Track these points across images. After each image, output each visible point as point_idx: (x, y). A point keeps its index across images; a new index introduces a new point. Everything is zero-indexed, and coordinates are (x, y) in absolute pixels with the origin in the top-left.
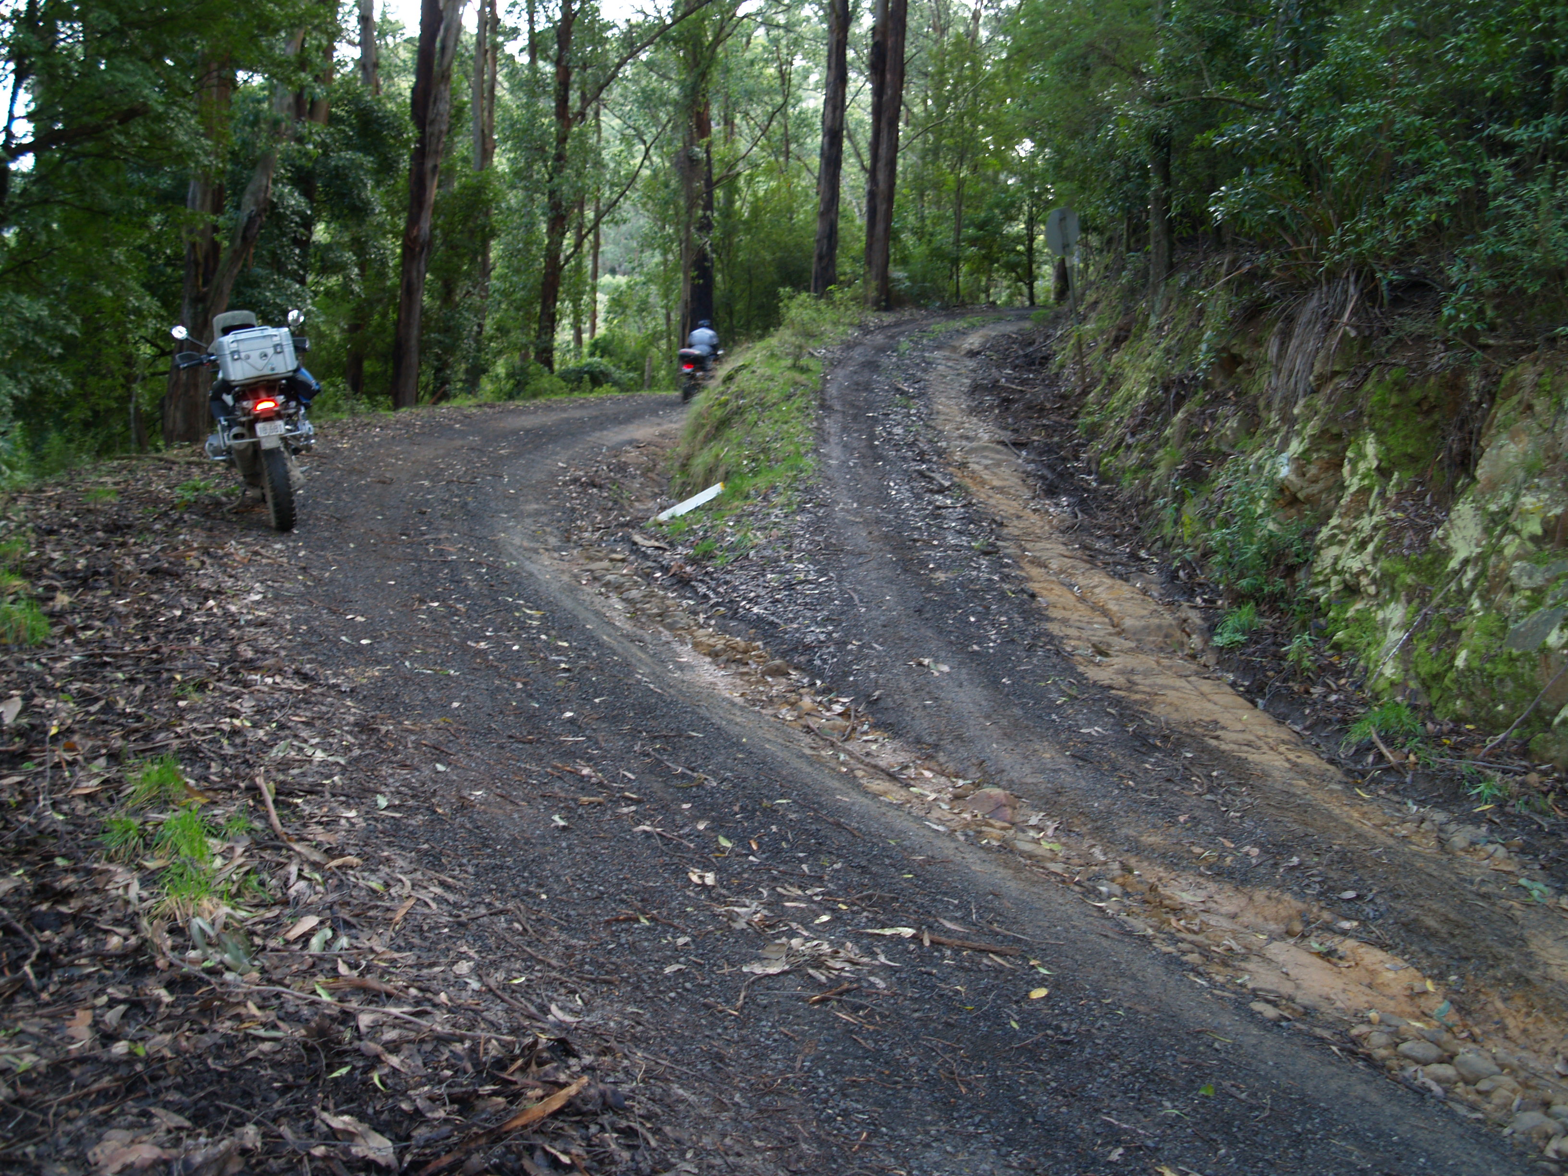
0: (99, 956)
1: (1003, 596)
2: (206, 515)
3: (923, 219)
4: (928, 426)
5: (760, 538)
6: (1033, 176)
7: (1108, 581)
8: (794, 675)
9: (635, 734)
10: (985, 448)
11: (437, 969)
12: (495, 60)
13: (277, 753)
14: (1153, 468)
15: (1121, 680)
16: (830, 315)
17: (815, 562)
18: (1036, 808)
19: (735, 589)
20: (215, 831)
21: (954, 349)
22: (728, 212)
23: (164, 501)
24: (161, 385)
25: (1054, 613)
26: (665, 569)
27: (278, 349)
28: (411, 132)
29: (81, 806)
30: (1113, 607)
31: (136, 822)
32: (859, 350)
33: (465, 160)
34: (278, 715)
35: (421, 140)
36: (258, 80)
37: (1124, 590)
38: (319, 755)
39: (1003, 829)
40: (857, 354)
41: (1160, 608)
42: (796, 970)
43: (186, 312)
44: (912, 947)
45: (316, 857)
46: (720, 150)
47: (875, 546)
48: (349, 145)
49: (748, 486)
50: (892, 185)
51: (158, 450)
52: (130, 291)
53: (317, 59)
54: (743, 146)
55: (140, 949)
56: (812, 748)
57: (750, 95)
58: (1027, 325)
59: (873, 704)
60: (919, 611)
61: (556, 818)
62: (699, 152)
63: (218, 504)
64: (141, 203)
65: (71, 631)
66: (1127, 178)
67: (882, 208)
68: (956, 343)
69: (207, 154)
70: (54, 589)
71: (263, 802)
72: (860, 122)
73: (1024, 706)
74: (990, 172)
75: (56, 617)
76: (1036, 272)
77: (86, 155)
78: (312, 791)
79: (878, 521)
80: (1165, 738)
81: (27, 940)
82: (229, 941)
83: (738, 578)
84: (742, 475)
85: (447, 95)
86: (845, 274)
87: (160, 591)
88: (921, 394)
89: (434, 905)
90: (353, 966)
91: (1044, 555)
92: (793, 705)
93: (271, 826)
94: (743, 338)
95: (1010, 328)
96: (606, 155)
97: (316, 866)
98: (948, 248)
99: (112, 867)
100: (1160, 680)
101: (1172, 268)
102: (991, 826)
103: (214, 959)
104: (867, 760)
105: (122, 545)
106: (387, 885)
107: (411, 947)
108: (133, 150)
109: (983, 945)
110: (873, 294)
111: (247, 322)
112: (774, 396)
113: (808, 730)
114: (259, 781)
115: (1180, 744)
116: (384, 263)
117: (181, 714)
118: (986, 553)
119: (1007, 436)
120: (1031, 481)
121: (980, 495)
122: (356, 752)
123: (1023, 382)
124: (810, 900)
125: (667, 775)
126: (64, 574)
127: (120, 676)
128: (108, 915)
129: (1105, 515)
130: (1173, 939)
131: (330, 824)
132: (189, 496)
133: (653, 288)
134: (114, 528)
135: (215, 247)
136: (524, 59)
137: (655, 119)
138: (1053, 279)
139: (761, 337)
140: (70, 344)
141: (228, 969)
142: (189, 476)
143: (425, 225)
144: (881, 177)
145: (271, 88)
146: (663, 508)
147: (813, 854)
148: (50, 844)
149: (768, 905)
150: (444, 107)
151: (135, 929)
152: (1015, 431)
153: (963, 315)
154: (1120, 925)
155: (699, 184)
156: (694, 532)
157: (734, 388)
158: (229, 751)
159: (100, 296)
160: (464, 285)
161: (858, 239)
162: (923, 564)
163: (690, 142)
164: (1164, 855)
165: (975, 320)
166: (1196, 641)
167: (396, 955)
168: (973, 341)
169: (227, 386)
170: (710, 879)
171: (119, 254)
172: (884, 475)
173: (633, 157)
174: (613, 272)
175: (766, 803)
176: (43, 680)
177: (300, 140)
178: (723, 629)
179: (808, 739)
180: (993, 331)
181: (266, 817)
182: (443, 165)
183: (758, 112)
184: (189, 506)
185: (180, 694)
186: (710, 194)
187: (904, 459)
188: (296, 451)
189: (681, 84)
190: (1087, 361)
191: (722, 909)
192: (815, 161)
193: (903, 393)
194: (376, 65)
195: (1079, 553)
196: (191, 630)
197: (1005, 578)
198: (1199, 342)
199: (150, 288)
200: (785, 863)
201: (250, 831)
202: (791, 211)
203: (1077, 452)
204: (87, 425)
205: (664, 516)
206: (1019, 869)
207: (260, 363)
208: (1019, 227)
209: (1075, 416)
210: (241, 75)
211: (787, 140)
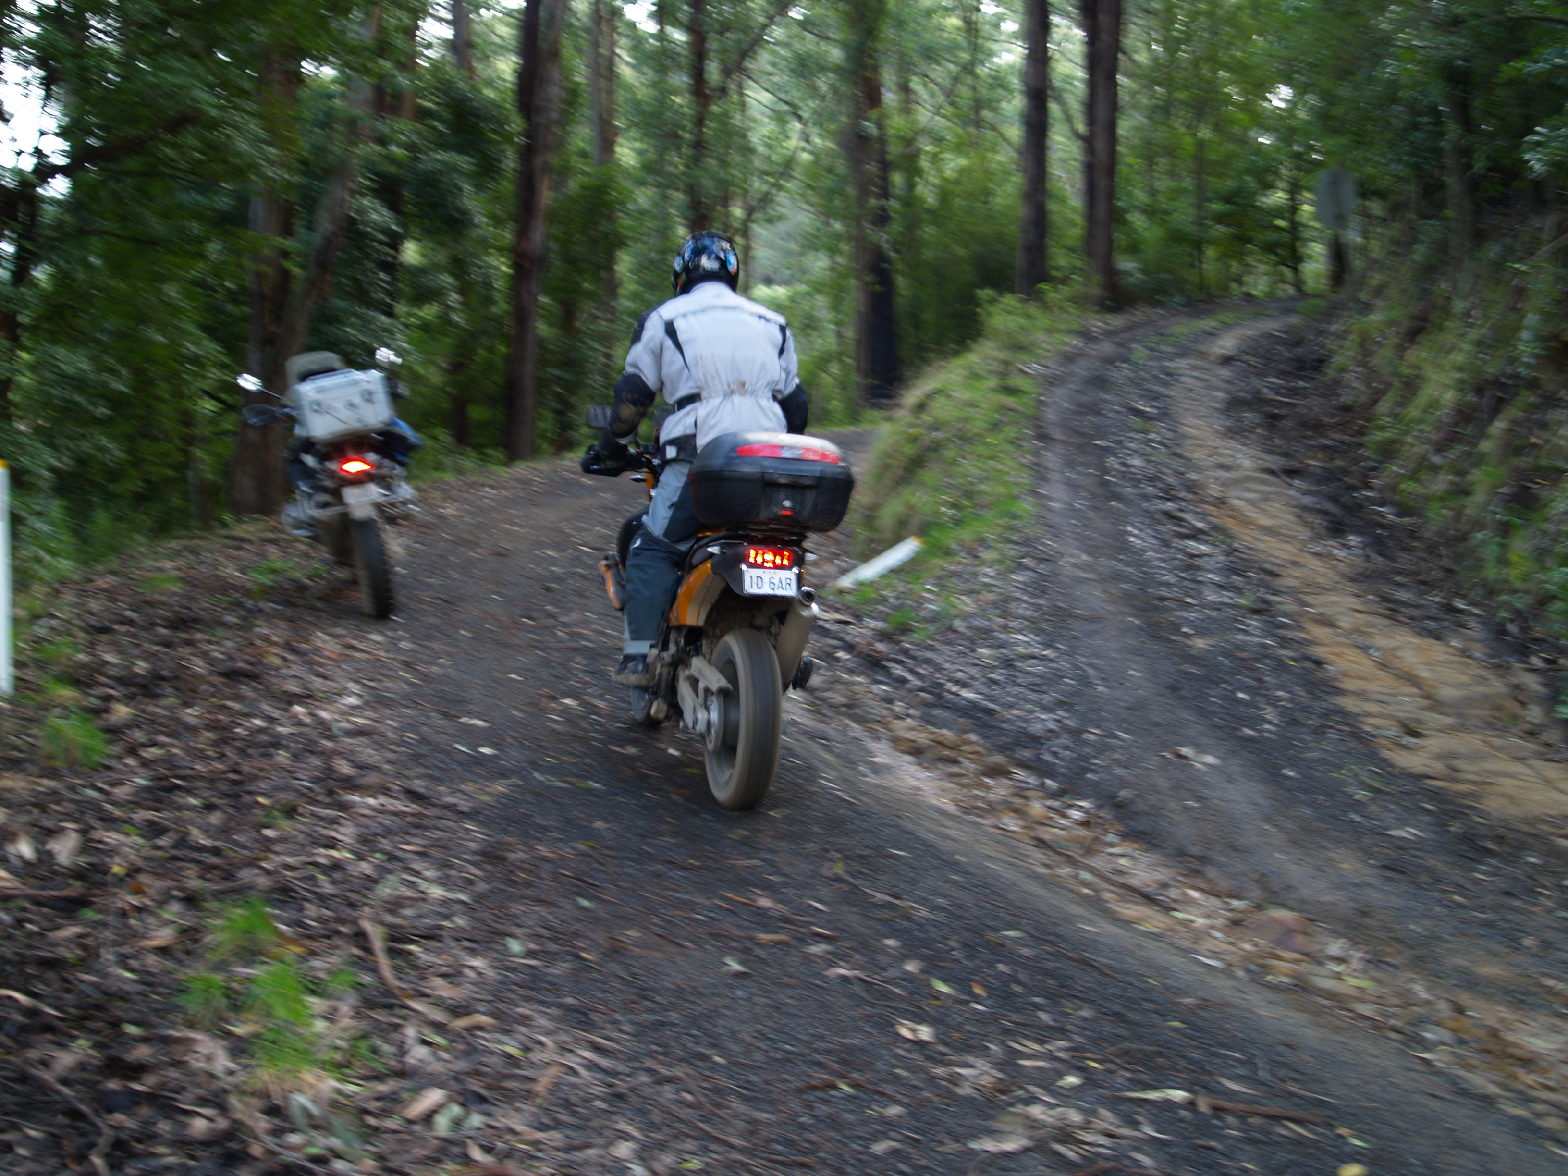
0: (183, 1144)
1: (1280, 666)
2: (287, 603)
3: (1153, 193)
4: (1175, 454)
5: (967, 604)
6: (1293, 131)
7: (1416, 640)
8: (1020, 774)
9: (823, 856)
10: (1248, 479)
11: (591, 1152)
12: (614, 29)
13: (386, 890)
14: (1466, 492)
15: (1438, 767)
16: (1043, 320)
17: (1039, 632)
18: (1338, 934)
19: (939, 668)
20: (315, 988)
21: (1202, 355)
22: (910, 201)
23: (235, 588)
24: (226, 448)
25: (1349, 684)
26: (850, 648)
27: (368, 397)
28: (516, 124)
29: (152, 960)
30: (1424, 673)
31: (218, 978)
32: (1082, 362)
33: (583, 154)
34: (385, 844)
35: (529, 134)
36: (328, 72)
37: (1437, 650)
38: (437, 892)
39: (1296, 961)
40: (1080, 369)
41: (1483, 673)
42: (1040, 1147)
43: (254, 355)
44: (1184, 1113)
45: (439, 1016)
46: (896, 123)
47: (1112, 608)
48: (442, 144)
49: (950, 539)
50: (1112, 154)
51: (225, 525)
52: (184, 333)
53: (399, 40)
54: (924, 116)
55: (230, 1135)
56: (1046, 866)
57: (930, 54)
58: (1294, 320)
59: (1121, 808)
60: (1174, 688)
61: (729, 961)
62: (870, 128)
63: (301, 588)
64: (196, 228)
65: (132, 751)
66: (1416, 126)
67: (1102, 182)
68: (1203, 348)
69: (272, 163)
70: (108, 698)
71: (368, 950)
72: (1068, 79)
73: (1313, 804)
74: (1236, 130)
75: (114, 732)
76: (1303, 250)
77: (127, 174)
78: (431, 936)
79: (1118, 577)
80: (1500, 839)
81: (93, 1125)
82: (337, 1121)
83: (944, 656)
84: (940, 526)
85: (556, 75)
86: (1057, 269)
87: (238, 698)
88: (1165, 415)
89: (582, 1071)
90: (488, 1150)
91: (1329, 611)
92: (1018, 812)
93: (381, 979)
94: (932, 355)
95: (1272, 325)
96: (755, 139)
97: (439, 1028)
98: (1190, 229)
99: (191, 1034)
100: (1490, 765)
101: (1479, 237)
102: (1279, 958)
103: (321, 1143)
104: (1115, 878)
105: (189, 643)
106: (527, 1049)
107: (558, 1125)
108: (183, 165)
109: (1273, 1110)
110: (1096, 291)
111: (329, 364)
112: (977, 426)
113: (1041, 843)
114: (367, 926)
115: (1522, 847)
116: (488, 285)
117: (267, 845)
118: (1256, 612)
119: (1275, 462)
120: (1310, 518)
121: (1246, 538)
122: (482, 887)
123: (1294, 392)
124: (1050, 1057)
125: (864, 904)
126: (121, 681)
127: (193, 801)
128: (189, 1095)
129: (1405, 556)
130: (1526, 1099)
131: (452, 976)
132: (267, 580)
133: (821, 300)
134: (180, 623)
135: (286, 275)
136: (650, 27)
137: (814, 92)
138: (1322, 259)
139: (957, 353)
140: (116, 401)
141: (339, 1156)
142: (263, 555)
143: (539, 234)
144: (1100, 145)
145: (344, 81)
146: (844, 571)
147: (1054, 998)
148: (118, 1009)
149: (1000, 1065)
150: (554, 92)
151: (223, 1108)
152: (1286, 455)
153: (1209, 313)
154: (1453, 1081)
155: (872, 168)
156: (884, 600)
157: (926, 418)
158: (327, 888)
159: (150, 342)
160: (588, 307)
161: (1073, 224)
162: (1176, 628)
163: (859, 115)
164: (1506, 991)
165: (1226, 317)
166: (1535, 714)
167: (539, 1135)
168: (1227, 344)
169: (309, 445)
170: (925, 1033)
171: (172, 291)
172: (1121, 518)
173: (788, 138)
174: (769, 281)
175: (991, 936)
176: (101, 809)
177: (382, 141)
178: (928, 720)
179: (1038, 855)
180: (1253, 329)
181: (374, 970)
182: (555, 160)
183: (941, 72)
184: (267, 593)
185: (264, 820)
186: (885, 179)
187: (1145, 497)
188: (392, 520)
189: (843, 45)
190: (1375, 361)
191: (940, 1071)
192: (1015, 132)
193: (1138, 413)
194: (470, 45)
195: (1374, 608)
196: (277, 743)
197: (1284, 642)
198: (1517, 328)
199: (209, 330)
200: (1018, 1010)
201: (359, 987)
202: (987, 193)
203: (1366, 476)
204: (140, 499)
205: (846, 582)
206: (1317, 1012)
207: (345, 414)
208: (1278, 197)
209: (1361, 433)
210: (308, 67)
211: (979, 104)
